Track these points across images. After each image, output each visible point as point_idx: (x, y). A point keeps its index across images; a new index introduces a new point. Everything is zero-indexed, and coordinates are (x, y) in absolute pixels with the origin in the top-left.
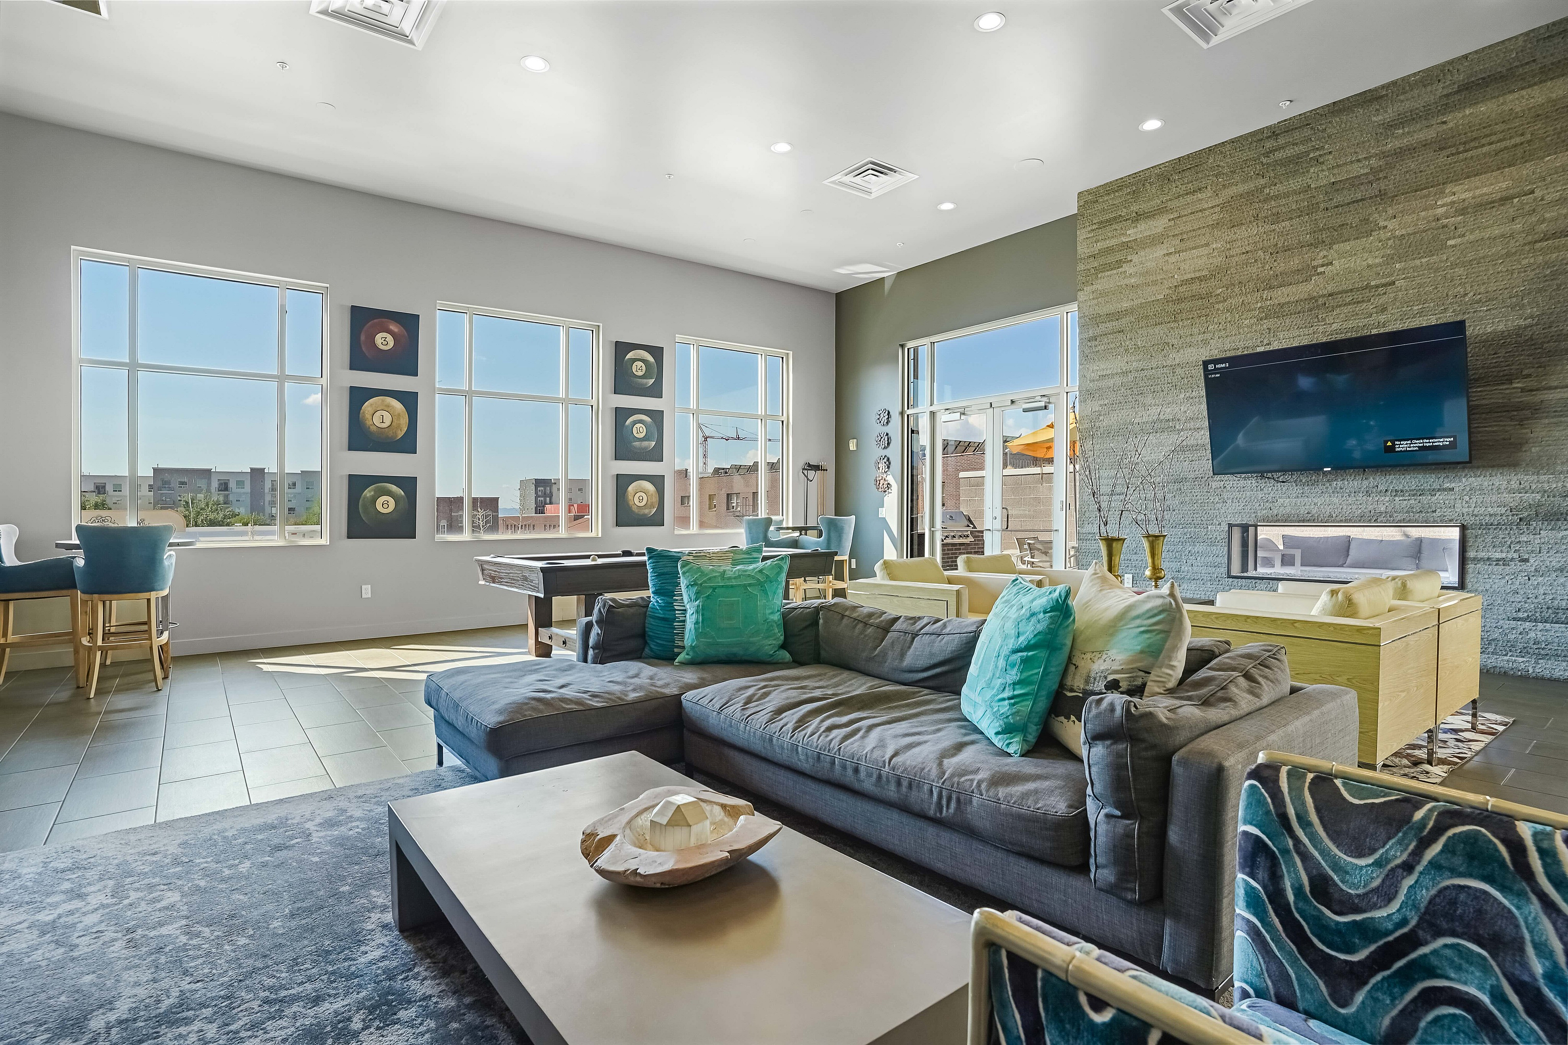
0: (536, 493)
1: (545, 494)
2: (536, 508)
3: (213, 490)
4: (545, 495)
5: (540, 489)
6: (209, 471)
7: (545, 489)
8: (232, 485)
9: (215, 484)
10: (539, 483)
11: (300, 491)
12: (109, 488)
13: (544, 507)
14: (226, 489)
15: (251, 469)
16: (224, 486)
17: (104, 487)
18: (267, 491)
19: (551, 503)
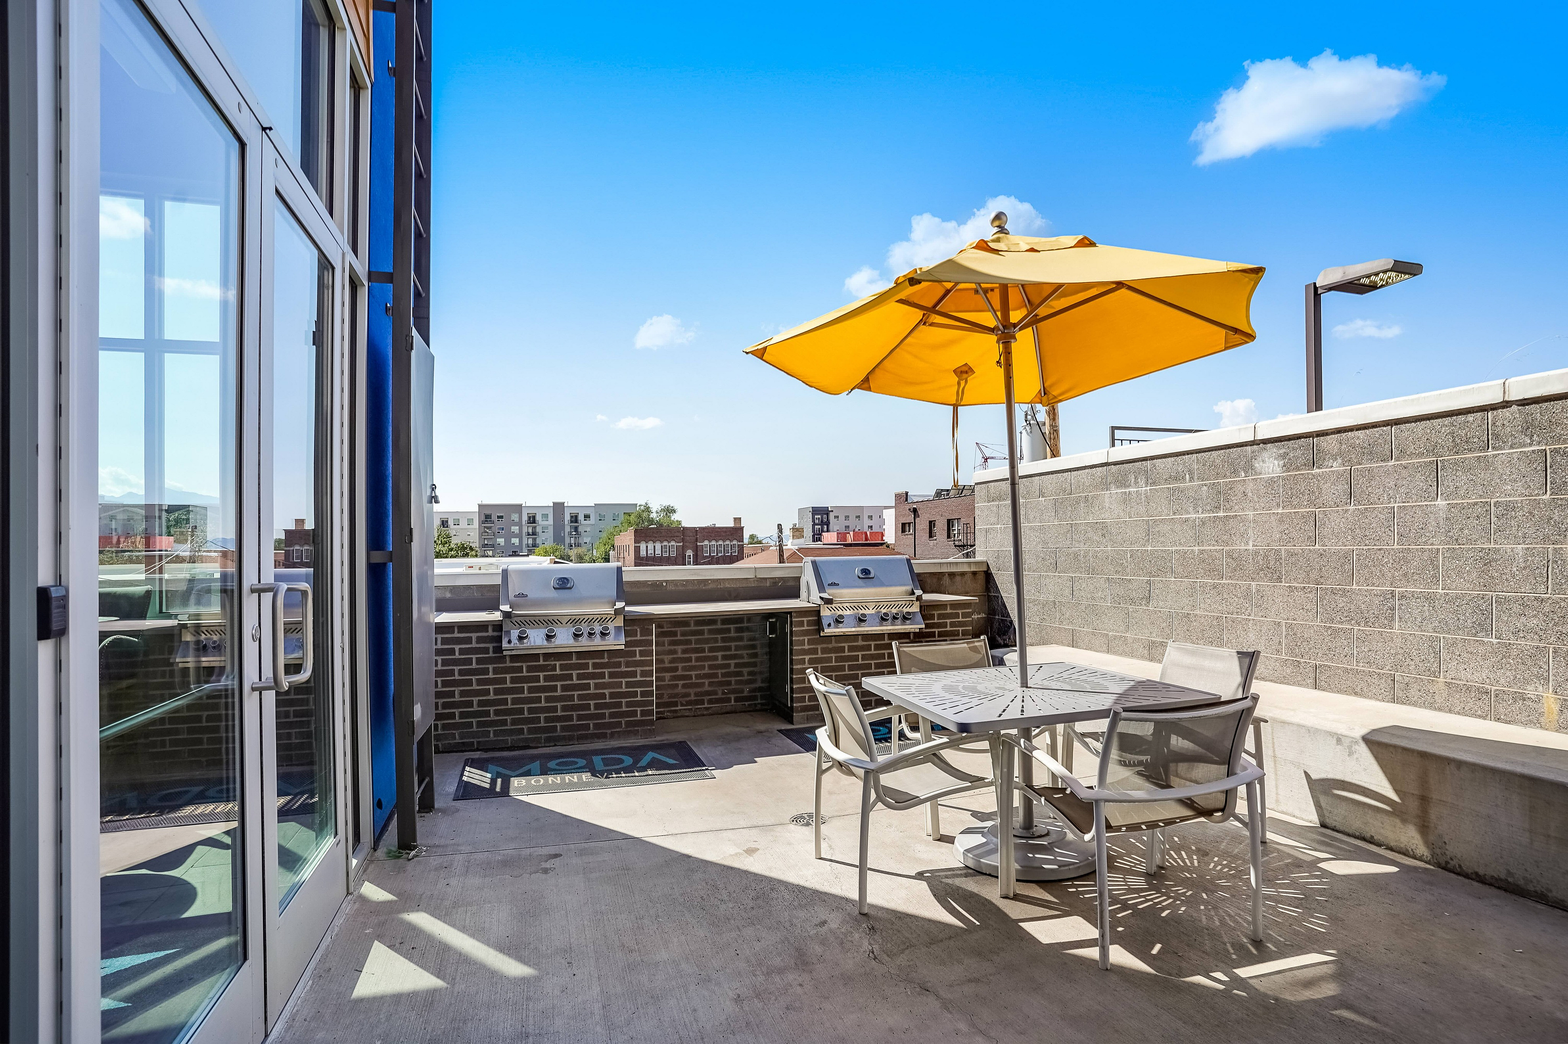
0: (813, 521)
1: (822, 521)
2: (813, 536)
3: (524, 523)
4: (822, 523)
5: (818, 517)
6: (521, 506)
7: (822, 518)
8: (538, 518)
9: (525, 518)
10: (815, 511)
11: (594, 523)
12: (451, 523)
13: (821, 535)
14: (534, 522)
15: (554, 503)
16: (532, 520)
17: (447, 522)
18: (566, 523)
19: (828, 531)
